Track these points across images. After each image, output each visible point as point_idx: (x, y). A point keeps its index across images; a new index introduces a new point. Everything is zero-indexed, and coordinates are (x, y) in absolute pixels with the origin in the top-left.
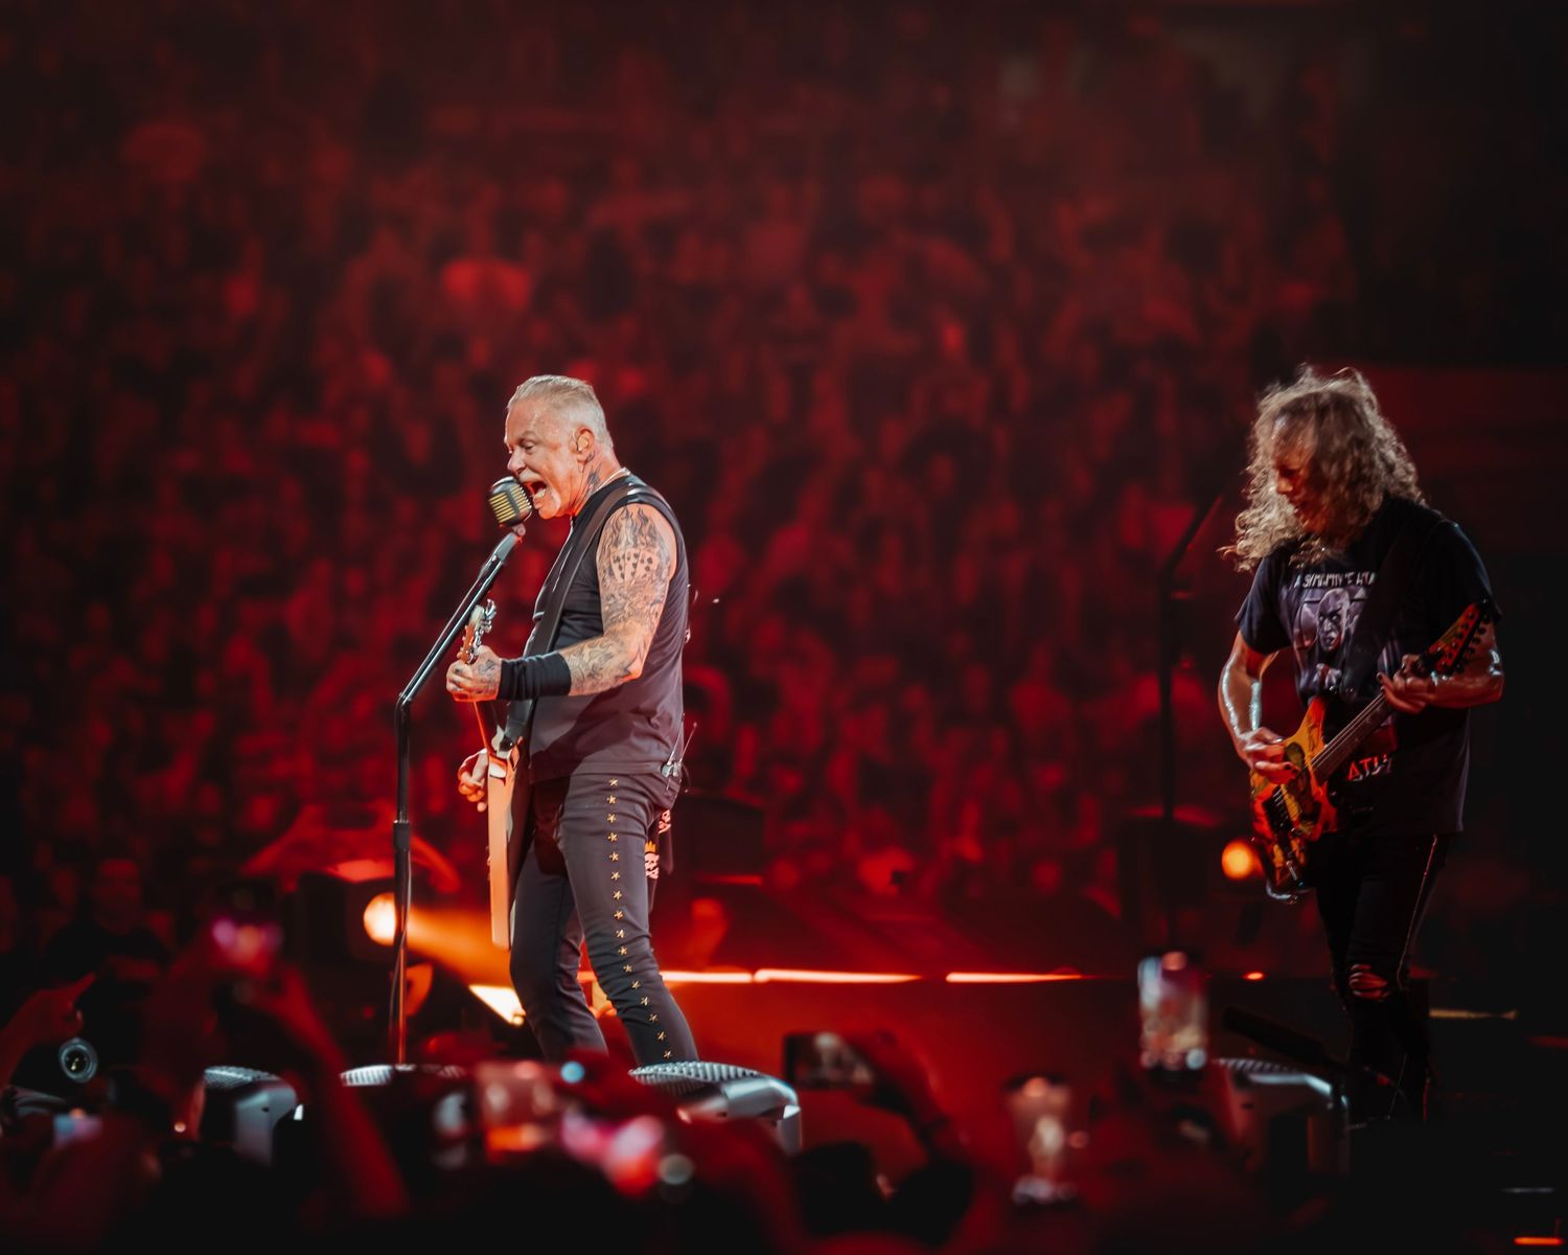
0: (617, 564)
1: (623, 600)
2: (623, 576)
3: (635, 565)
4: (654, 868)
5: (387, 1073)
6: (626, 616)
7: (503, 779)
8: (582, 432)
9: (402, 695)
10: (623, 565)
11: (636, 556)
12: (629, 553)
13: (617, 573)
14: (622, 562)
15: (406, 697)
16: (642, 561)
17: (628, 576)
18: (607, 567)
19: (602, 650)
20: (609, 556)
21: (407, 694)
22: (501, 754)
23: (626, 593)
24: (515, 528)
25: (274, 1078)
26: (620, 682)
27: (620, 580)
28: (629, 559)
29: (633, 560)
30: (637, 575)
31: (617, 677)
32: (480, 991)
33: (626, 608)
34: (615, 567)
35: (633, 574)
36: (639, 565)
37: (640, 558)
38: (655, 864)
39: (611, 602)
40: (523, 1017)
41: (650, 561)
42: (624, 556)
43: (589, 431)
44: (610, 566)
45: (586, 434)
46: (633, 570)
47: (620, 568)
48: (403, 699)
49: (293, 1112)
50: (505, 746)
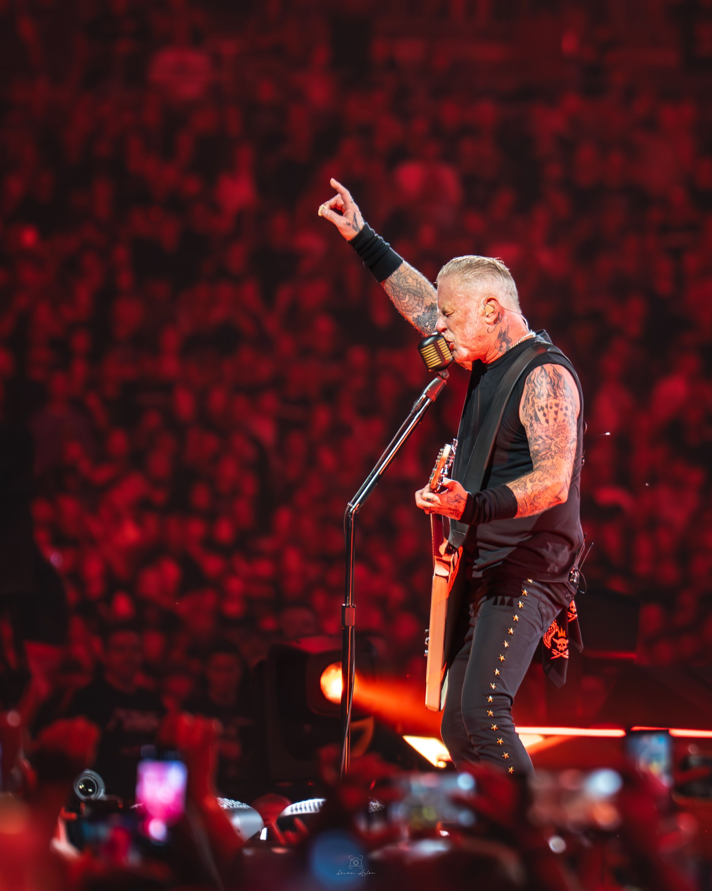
0: (542, 412)
1: (549, 441)
2: (547, 421)
3: (556, 413)
4: (565, 650)
5: (321, 804)
6: (553, 454)
7: (447, 578)
8: (489, 300)
9: (350, 504)
10: (546, 412)
11: (557, 405)
12: (551, 403)
13: (542, 419)
14: (546, 411)
15: (353, 506)
16: (562, 409)
17: (551, 422)
18: (533, 414)
19: (541, 484)
20: (533, 405)
21: (353, 503)
22: (445, 558)
23: (551, 434)
24: (440, 373)
25: (245, 806)
26: (551, 506)
27: (546, 425)
28: (551, 408)
29: (555, 408)
30: (558, 421)
31: (550, 503)
32: (412, 741)
33: (553, 447)
34: (540, 414)
35: (555, 419)
36: (560, 412)
37: (560, 407)
38: (566, 647)
39: (539, 442)
40: (447, 762)
41: (567, 408)
42: (547, 406)
43: (494, 299)
44: (536, 413)
45: (492, 302)
46: (554, 416)
47: (545, 415)
48: (350, 508)
49: (259, 834)
50: (449, 551)
